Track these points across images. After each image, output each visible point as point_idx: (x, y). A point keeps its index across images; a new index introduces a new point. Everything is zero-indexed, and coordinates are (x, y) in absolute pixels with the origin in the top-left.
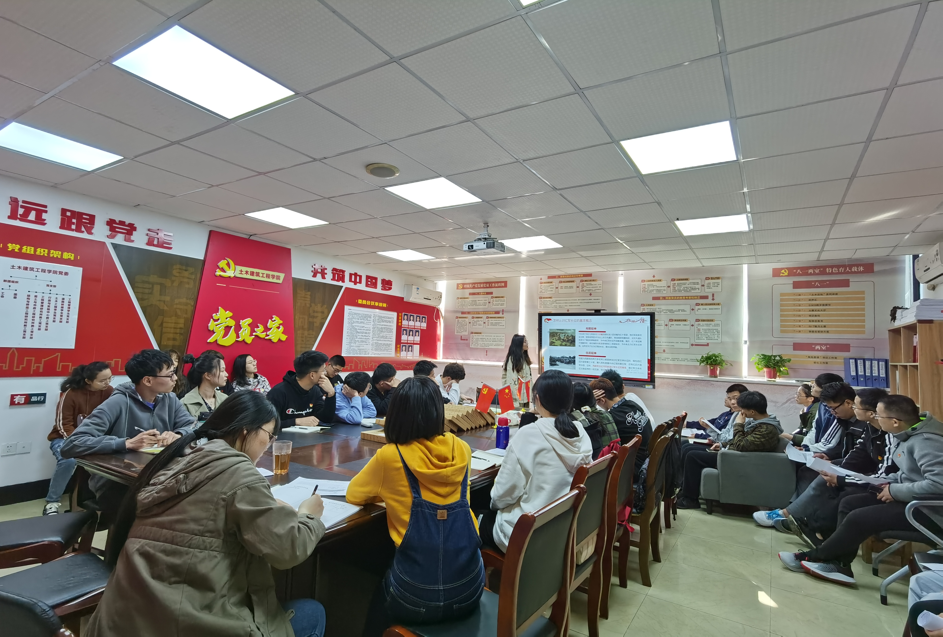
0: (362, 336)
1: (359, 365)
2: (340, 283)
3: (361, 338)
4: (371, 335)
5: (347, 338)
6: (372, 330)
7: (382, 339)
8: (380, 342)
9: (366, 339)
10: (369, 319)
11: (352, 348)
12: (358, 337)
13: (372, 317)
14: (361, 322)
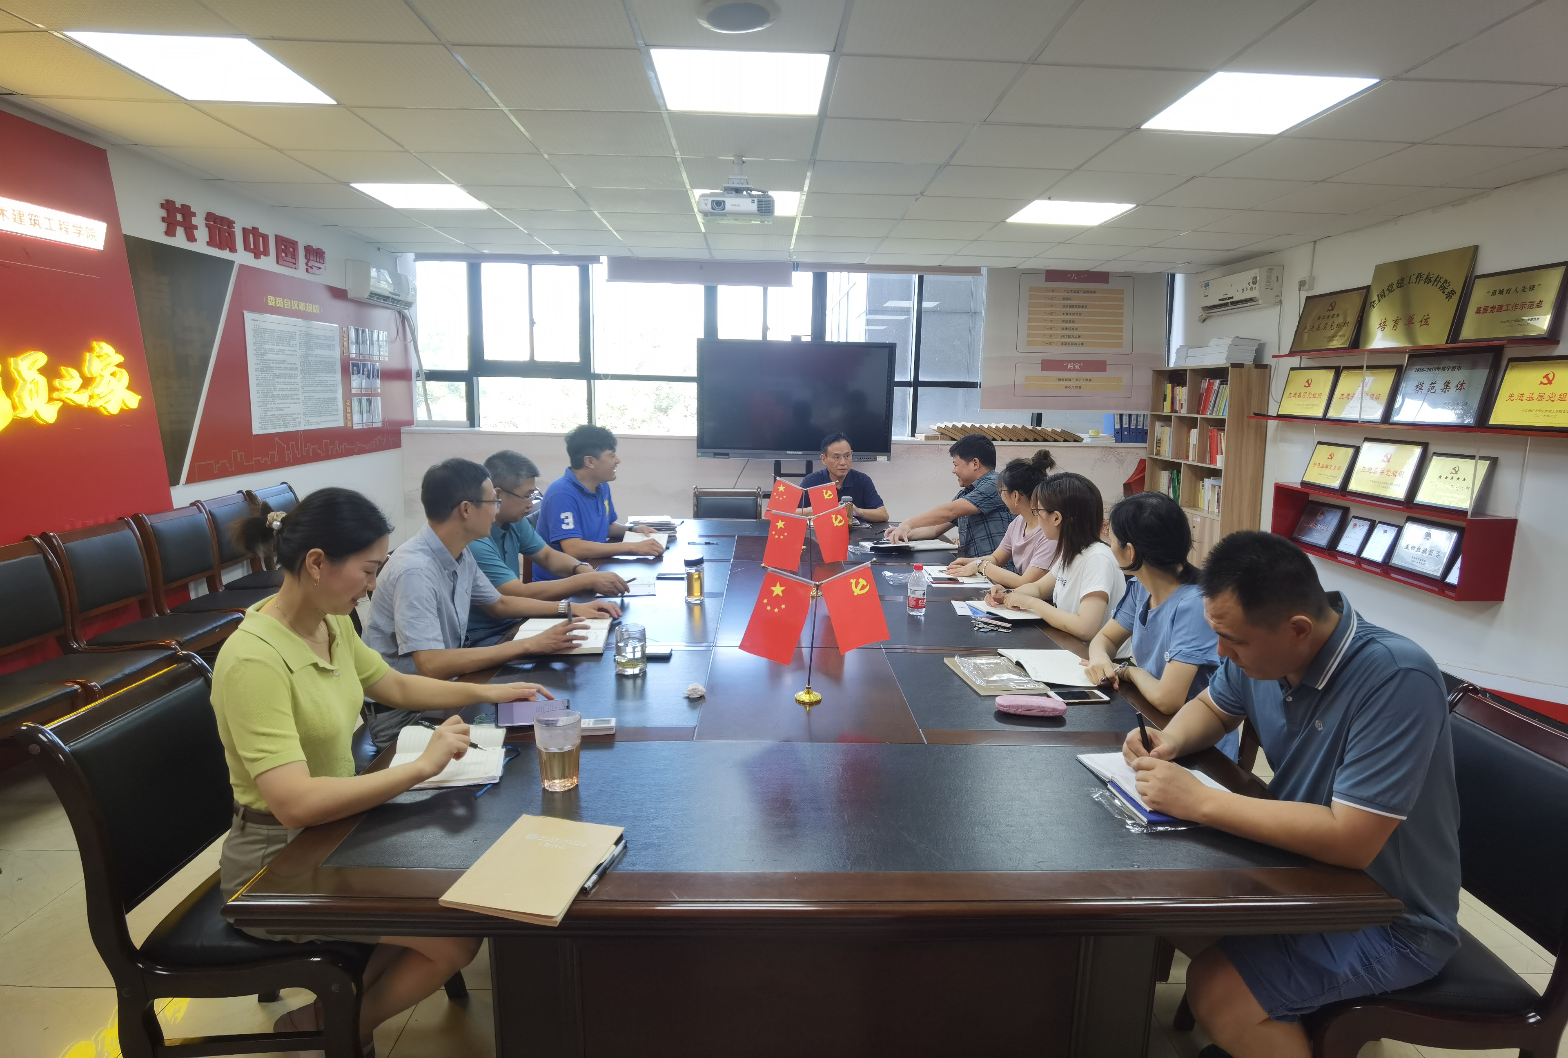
0: (284, 383)
1: (286, 452)
2: (225, 254)
3: (283, 390)
4: (299, 380)
5: (258, 392)
6: (300, 368)
7: (319, 389)
8: (316, 395)
9: (291, 390)
10: (292, 342)
11: (269, 413)
12: (278, 386)
13: (297, 337)
14: (280, 351)
